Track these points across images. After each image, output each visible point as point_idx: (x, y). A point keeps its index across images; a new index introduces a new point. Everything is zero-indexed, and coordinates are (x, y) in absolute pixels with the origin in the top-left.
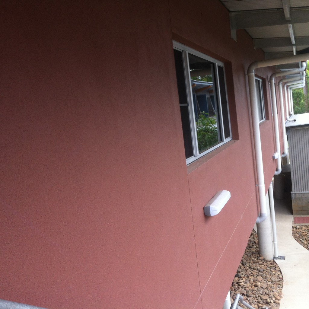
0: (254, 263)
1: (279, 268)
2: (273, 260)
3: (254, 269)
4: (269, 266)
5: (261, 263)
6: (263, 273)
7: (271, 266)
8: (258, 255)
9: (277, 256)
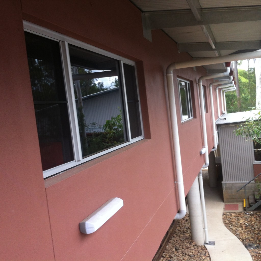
0: (187, 248)
1: (209, 254)
2: (204, 245)
3: (186, 254)
4: (200, 251)
5: (193, 248)
6: (193, 258)
7: (201, 252)
8: (191, 241)
9: (207, 242)
